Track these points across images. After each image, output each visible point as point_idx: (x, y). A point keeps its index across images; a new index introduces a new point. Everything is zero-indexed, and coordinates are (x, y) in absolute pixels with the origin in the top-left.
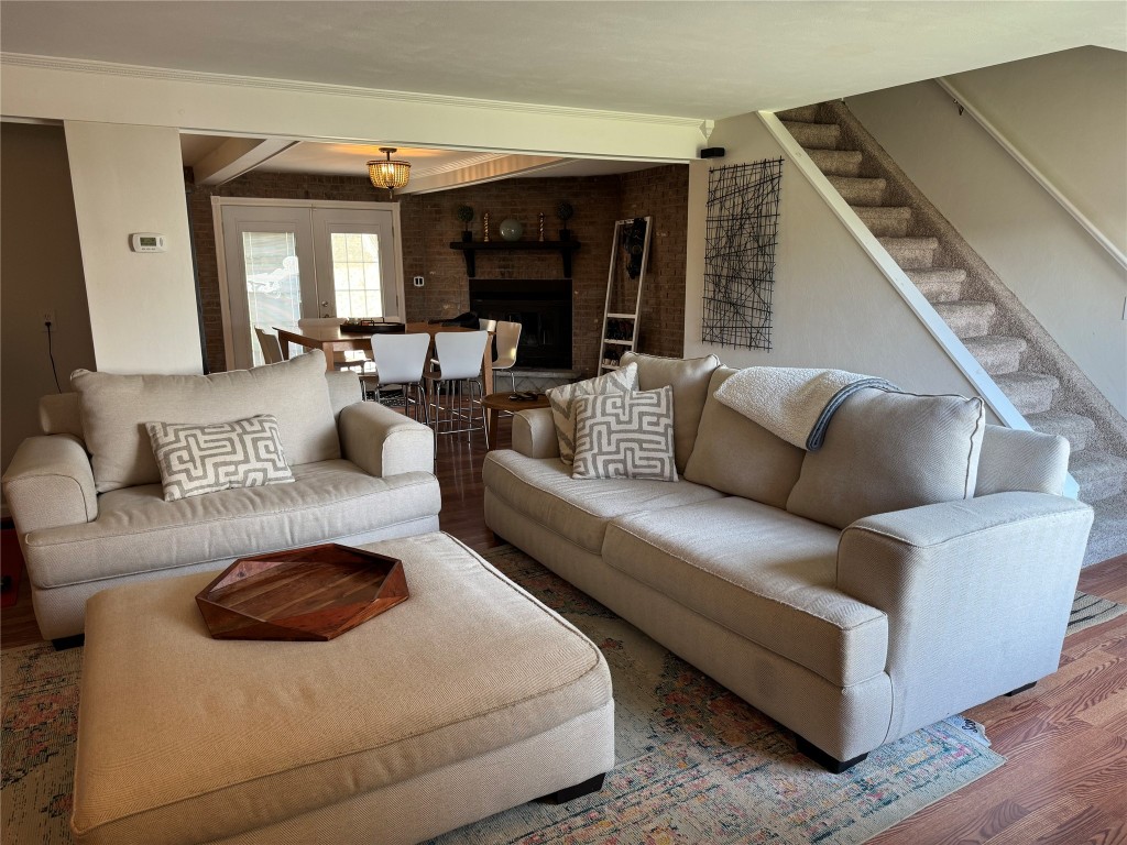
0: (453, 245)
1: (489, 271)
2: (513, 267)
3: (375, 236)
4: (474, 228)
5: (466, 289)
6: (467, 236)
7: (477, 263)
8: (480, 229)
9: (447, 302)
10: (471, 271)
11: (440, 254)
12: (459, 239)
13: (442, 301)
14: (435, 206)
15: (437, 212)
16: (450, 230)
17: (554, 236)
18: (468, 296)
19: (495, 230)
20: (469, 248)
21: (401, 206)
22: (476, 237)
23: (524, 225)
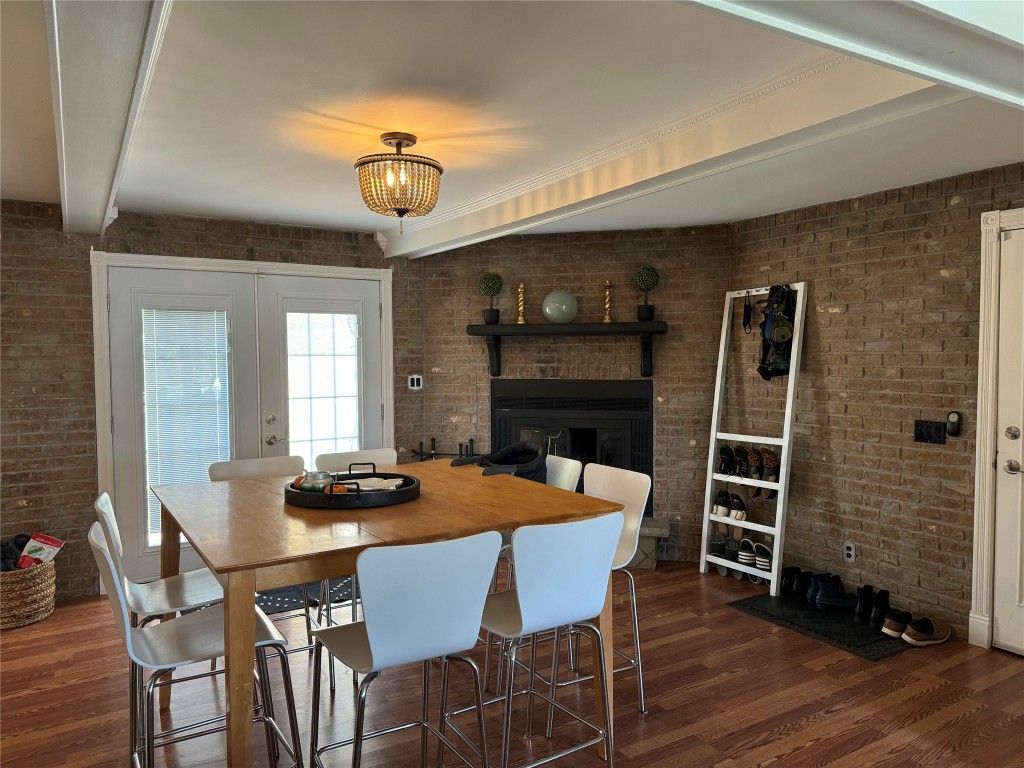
0: (472, 330)
1: (522, 367)
2: (559, 361)
3: (353, 318)
4: (503, 304)
5: (486, 393)
6: (493, 317)
7: (505, 355)
8: (512, 306)
9: (456, 413)
10: (496, 368)
11: (447, 342)
12: (479, 320)
13: (449, 410)
14: (443, 274)
15: (446, 283)
16: (466, 308)
17: (627, 315)
18: (487, 404)
19: (534, 307)
20: (495, 335)
21: (394, 275)
22: (504, 318)
23: (579, 300)
